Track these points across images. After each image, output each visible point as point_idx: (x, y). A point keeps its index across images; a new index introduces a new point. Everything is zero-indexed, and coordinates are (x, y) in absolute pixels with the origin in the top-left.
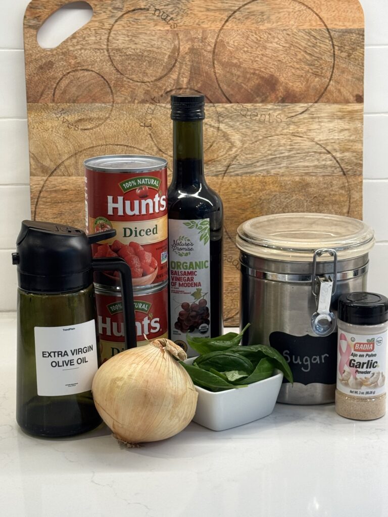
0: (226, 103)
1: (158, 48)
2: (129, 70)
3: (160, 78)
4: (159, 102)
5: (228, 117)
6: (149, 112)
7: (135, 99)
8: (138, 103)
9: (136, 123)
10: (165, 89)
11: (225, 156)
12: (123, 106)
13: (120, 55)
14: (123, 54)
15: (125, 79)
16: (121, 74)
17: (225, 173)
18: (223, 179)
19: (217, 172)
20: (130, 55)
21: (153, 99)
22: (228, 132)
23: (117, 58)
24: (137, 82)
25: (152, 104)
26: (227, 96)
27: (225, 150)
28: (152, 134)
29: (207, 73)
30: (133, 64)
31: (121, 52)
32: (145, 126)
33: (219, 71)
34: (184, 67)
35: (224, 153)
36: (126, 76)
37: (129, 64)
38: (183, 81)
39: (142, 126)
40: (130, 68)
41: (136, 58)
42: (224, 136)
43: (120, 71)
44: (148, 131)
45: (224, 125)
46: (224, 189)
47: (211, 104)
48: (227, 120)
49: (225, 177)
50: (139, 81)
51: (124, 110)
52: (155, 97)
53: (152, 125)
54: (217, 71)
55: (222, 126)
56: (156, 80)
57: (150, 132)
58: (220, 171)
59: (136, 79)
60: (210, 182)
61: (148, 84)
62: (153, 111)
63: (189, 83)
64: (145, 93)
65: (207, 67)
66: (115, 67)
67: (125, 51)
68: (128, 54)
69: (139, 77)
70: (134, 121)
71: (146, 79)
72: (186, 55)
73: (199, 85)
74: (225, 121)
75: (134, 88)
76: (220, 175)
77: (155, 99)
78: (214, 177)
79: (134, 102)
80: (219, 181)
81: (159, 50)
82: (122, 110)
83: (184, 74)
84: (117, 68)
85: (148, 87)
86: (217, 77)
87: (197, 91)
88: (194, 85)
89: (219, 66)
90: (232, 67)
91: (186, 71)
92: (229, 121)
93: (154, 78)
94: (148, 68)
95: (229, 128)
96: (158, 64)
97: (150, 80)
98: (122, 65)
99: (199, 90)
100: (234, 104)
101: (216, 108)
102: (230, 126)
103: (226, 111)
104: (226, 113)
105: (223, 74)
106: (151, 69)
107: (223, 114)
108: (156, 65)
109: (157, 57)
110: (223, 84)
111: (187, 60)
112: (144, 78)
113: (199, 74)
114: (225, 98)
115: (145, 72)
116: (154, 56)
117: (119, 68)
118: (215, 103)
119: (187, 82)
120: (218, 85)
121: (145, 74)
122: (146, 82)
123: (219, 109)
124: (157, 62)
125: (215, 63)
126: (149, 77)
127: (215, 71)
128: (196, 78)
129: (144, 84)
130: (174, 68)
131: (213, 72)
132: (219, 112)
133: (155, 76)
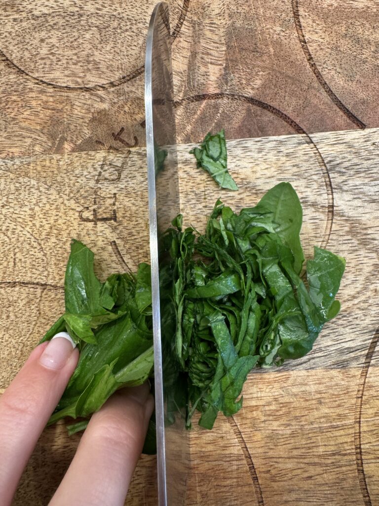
0: (348, 127)
2: (43, 59)
3: (138, 73)
4: (136, 144)
5: (358, 172)
6: (107, 176)
7: (63, 139)
8: (73, 151)
9: (71, 212)
11: (363, 298)
12: (29, 164)
13: (15, 20)
14: (24, 14)
15: (30, 85)
16: (21, 72)
17: (369, 356)
18: (364, 374)
19: (341, 352)
20: (45, 15)
21: (117, 137)
22: (364, 219)
23: (8, 28)
24: (68, 88)
25: (117, 150)
26: (349, 107)
27: (361, 279)
28: (118, 242)
29: (278, 44)
30: (54, 41)
31: (18, 11)
32: (96, 220)
33: (315, 37)
34: (208, 34)
35: (359, 286)
36: (36, 75)
37: (42, 41)
38: (206, 74)
39: (88, 220)
40: (44, 51)
41: (61, 22)
42: (352, 232)
43: (15, 62)
44: (108, 232)
45: (346, 196)
46: (371, 411)
47: (300, 137)
48: (358, 182)
49: (370, 369)
50: (72, 86)
51: (31, 174)
52: (122, 129)
53: (119, 215)
54: (307, 36)
55: (342, 201)
56: (124, 80)
57: (112, 237)
58: (350, 350)
59: (64, 82)
60: (322, 388)
61: (101, 93)
62: (120, 170)
63: (224, 78)
64: (93, 120)
65: (278, 29)
66: (2, 54)
67: (30, 7)
68: (36, 13)
69: (74, 74)
70: (62, 207)
71: (93, 80)
73: (258, 83)
74: (351, 183)
75: (60, 106)
76: (354, 364)
77: (124, 136)
78: (334, 373)
79: (59, 150)
80: (355, 385)
82: (26, 175)
83: (208, 54)
84: (8, 56)
85: (102, 100)
86: (310, 55)
87: (251, 100)
88: (241, 84)
89: (314, 21)
90: (354, 20)
91: (213, 44)
92: (364, 184)
93: (118, 75)
94: (99, 46)
95: (366, 204)
96: (128, 33)
97: (105, 82)
98: (20, 46)
99: (257, 98)
100: (375, 129)
101: (318, 147)
102: (367, 199)
103: (350, 152)
104: (349, 160)
105: (329, 44)
106: (108, 49)
107: (342, 163)
108: (123, 35)
109: (124, 15)
110: (333, 72)
111: (214, 13)
112: (89, 77)
113: (255, 51)
114: (341, 113)
115: (91, 59)
116: (115, 13)
117: (14, 56)
118: (312, 133)
119: (218, 75)
120: (316, 79)
121: (90, 66)
122: (94, 88)
123: (326, 148)
124: (124, 28)
125: (300, 13)
126: (103, 72)
127: (303, 36)
128: (246, 64)
129: (87, 95)
130: (177, 39)
131: (298, 41)
132: (329, 159)
133: (122, 69)
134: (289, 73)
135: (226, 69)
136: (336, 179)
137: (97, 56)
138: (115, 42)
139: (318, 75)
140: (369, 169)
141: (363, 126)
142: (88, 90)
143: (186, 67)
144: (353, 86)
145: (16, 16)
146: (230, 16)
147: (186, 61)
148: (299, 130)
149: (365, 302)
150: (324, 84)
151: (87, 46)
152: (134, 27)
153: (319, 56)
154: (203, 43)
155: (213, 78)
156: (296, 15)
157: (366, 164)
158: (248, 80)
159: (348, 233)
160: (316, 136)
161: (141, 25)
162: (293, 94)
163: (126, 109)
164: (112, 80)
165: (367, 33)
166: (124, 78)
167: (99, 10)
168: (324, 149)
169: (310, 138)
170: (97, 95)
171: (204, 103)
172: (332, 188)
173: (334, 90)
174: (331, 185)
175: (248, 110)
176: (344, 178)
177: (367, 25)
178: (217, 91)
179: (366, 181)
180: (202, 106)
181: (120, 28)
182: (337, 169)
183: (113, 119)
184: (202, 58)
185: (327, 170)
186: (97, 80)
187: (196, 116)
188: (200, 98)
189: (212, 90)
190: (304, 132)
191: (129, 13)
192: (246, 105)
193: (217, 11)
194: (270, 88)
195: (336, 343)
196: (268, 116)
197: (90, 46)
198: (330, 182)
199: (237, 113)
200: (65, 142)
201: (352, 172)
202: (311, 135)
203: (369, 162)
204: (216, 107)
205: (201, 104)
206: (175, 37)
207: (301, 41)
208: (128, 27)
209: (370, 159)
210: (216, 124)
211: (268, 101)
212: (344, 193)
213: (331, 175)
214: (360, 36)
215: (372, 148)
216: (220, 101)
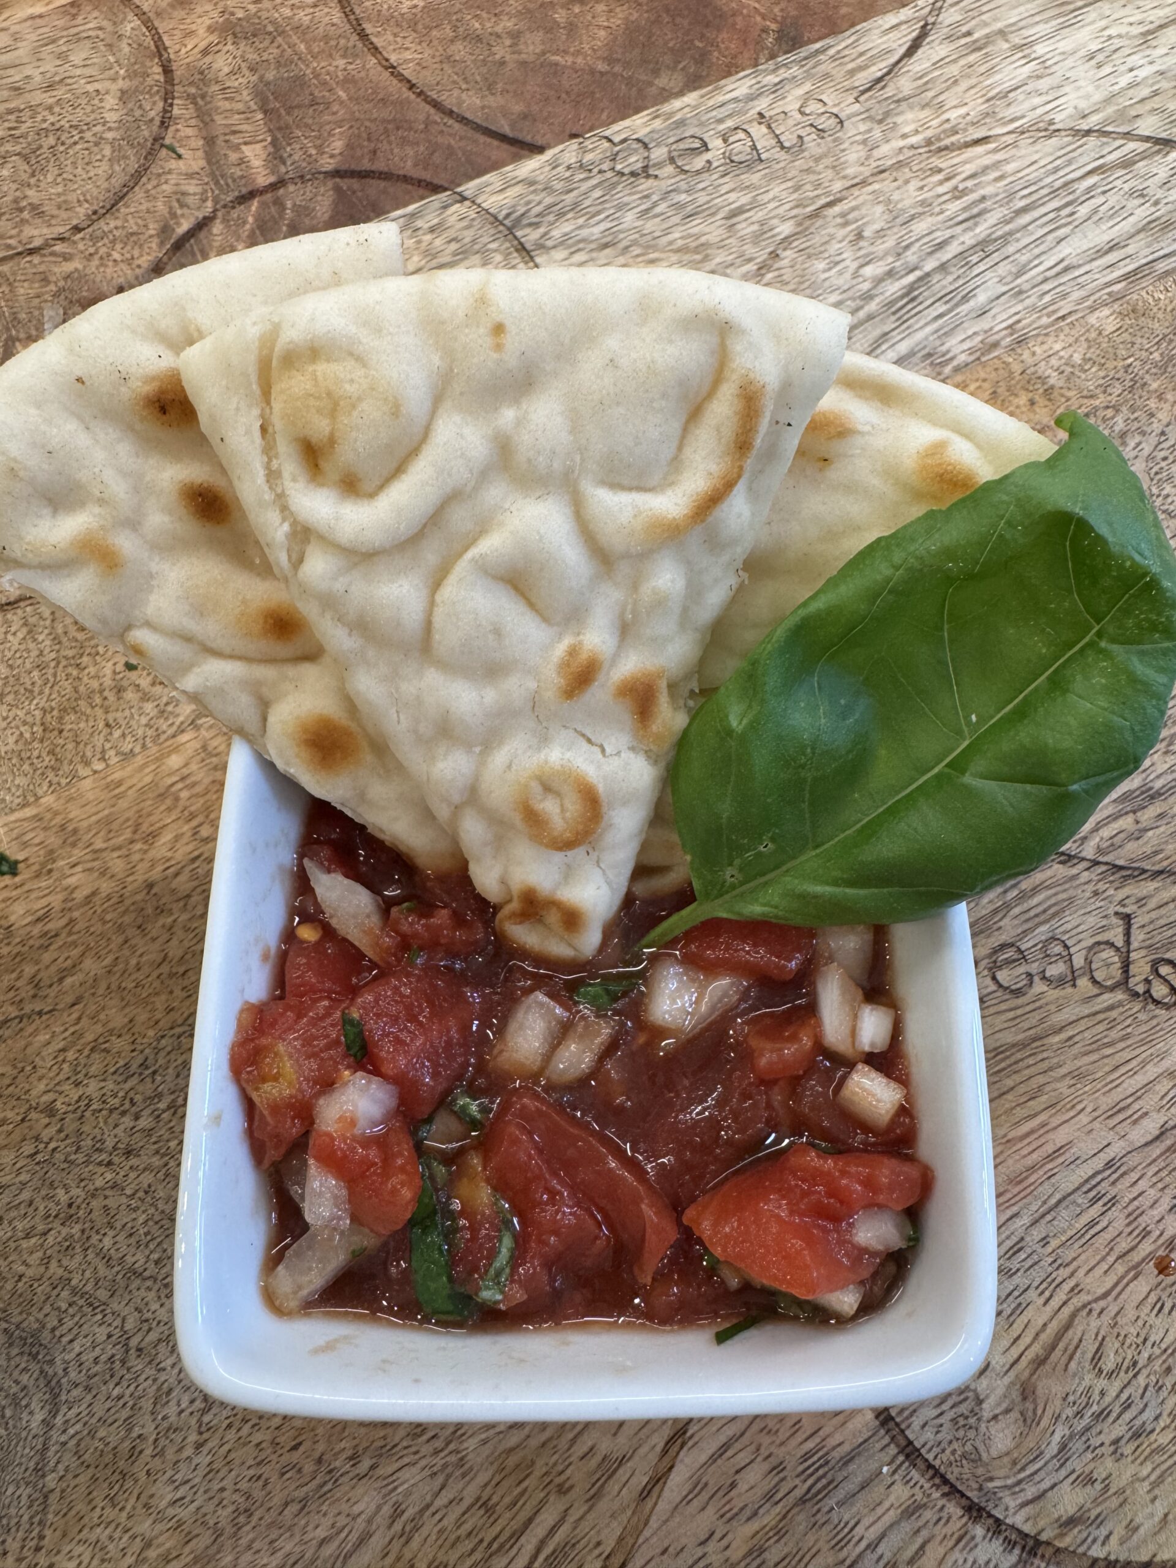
0: (516, 158)
33: (408, 55)
34: (223, 104)
54: (393, 58)
56: (96, 216)
61: (59, 248)
63: (276, 156)
73: (338, 145)
83: (234, 132)
85: (67, 258)
86: (409, 81)
87: (337, 173)
91: (237, 116)
93: (82, 211)
97: (61, 230)
99: (344, 167)
102: (593, 246)
103: (535, 191)
104: (539, 203)
109: (62, 123)
110: (456, 93)
111: (222, 74)
112: (28, 231)
113: (313, 103)
114: (496, 143)
115: (24, 203)
119: (264, 156)
120: (432, 111)
123: (494, 198)
125: (368, 31)
126: (53, 216)
127: (387, 60)
129: (36, 259)
130: (172, 129)
133: (87, 201)
135: (274, 143)
139: (436, 105)
140: (576, 204)
141: (540, 149)
142: (31, 252)
143: (202, 163)
146: (252, 69)
147: (200, 153)
148: (436, 189)
150: (451, 113)
151: (9, 187)
152: (88, 135)
153: (425, 79)
154: (219, 120)
155: (256, 163)
157: (569, 198)
160: (469, 188)
161: (99, 128)
164: (75, 222)
165: (488, 25)
166: (95, 212)
167: (14, 129)
168: (492, 202)
169: (459, 194)
170: (53, 254)
171: (255, 204)
172: (528, 252)
173: (468, 115)
174: (524, 248)
175: (337, 189)
176: (542, 230)
177: (484, 15)
178: (272, 179)
179: (581, 221)
180: (254, 208)
181: (63, 144)
182: (525, 222)
184: (227, 141)
185: (509, 229)
186: (45, 231)
187: (248, 227)
188: (244, 199)
189: (263, 179)
190: (446, 190)
191: (70, 118)
192: (330, 183)
193: (226, 70)
194: (361, 147)
196: (374, 187)
197: (14, 186)
198: (521, 244)
199: (319, 198)
200: (17, 344)
201: (551, 218)
202: (459, 190)
203: (575, 193)
204: (279, 203)
205: (249, 208)
206: (167, 128)
207: (386, 68)
208: (76, 138)
209: (571, 191)
210: (288, 226)
211: (366, 165)
212: (553, 252)
213: (519, 234)
214: (479, 32)
215: (568, 174)
216: (281, 191)
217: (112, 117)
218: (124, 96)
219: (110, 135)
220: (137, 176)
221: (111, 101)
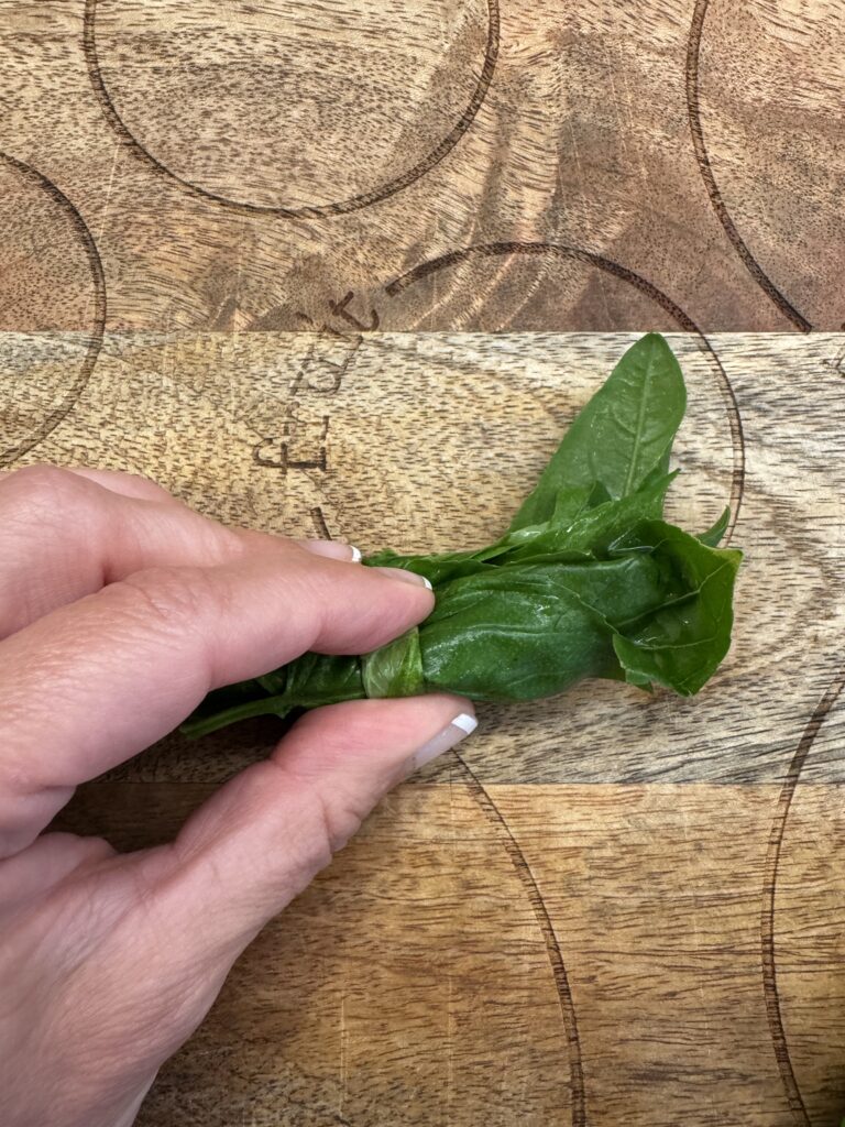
0: (778, 327)
1: (372, 33)
2: (204, 148)
3: (387, 192)
4: (375, 327)
5: (793, 413)
6: (313, 381)
7: (233, 305)
8: (251, 328)
9: (237, 447)
10: (415, 250)
11: (790, 651)
12: (161, 347)
13: (156, 70)
14: (175, 62)
15: (176, 195)
16: (159, 169)
17: (797, 763)
18: (787, 798)
19: (745, 752)
20: (216, 67)
21: (338, 308)
22: (801, 500)
23: (142, 84)
24: (251, 209)
25: (336, 333)
26: (782, 289)
27: (790, 614)
28: (325, 510)
29: (655, 161)
30: (229, 116)
31: (164, 55)
32: (286, 464)
33: (726, 155)
34: (525, 130)
35: (785, 628)
36: (189, 178)
37: (206, 114)
38: (518, 206)
39: (269, 463)
40: (208, 135)
41: (246, 82)
42: (776, 524)
43: (150, 150)
44: (307, 490)
45: (771, 456)
46: (796, 871)
47: (688, 337)
48: (792, 430)
49: (798, 789)
50: (258, 204)
51: (164, 367)
52: (350, 295)
53: (332, 459)
54: (712, 152)
55: (761, 466)
56: (360, 202)
57: (315, 499)
58: (761, 750)
59: (242, 195)
60: (704, 819)
61: (313, 222)
62: (339, 373)
63: (551, 216)
64: (295, 272)
65: (658, 133)
66: (124, 132)
67: (187, 49)
68: (200, 61)
69: (264, 184)
70: (220, 435)
71: (299, 196)
72: (532, 70)
73: (615, 229)
74: (779, 431)
75: (231, 242)
76: (768, 777)
77: (351, 308)
78: (729, 792)
79: (223, 324)
80: (766, 817)
81: (380, 44)
82: (154, 367)
83: (524, 168)
84: (137, 137)
85: (315, 237)
86: (715, 187)
87: (599, 261)
88: (584, 229)
89: (725, 126)
90: (799, 131)
91: (534, 151)
92: (803, 436)
93: (349, 191)
94: (317, 135)
95: (805, 473)
96: (373, 115)
97: (322, 203)
98: (163, 120)
99: (611, 258)
100: (828, 335)
101: (720, 359)
102: (807, 463)
103: (780, 373)
104: (778, 389)
105: (751, 170)
106: (333, 140)
107: (764, 392)
108: (364, 118)
109: (368, 81)
110: (756, 223)
111: (539, 93)
112: (292, 191)
113: (612, 170)
114: (767, 300)
115: (299, 157)
116: (351, 76)
117: (149, 137)
118: (711, 332)
119: (540, 209)
120: (723, 232)
121: (296, 171)
122: (301, 214)
123: (737, 362)
124: (367, 106)
125: (701, 109)
126: (320, 184)
127: (704, 152)
128: (595, 192)
129: (287, 225)
130: (467, 135)
131: (693, 159)
132: (740, 383)
133: (356, 181)
134: (675, 217)
135: (555, 199)
136: (753, 422)
137: (312, 153)
138: (347, 130)
139: (729, 227)
140: (813, 408)
141: (806, 327)
142: (287, 214)
143: (479, 189)
144: (791, 251)
145: (159, 64)
146: (570, 102)
147: (481, 177)
148: (687, 325)
149: (794, 658)
150: (739, 244)
151: (293, 132)
152: (387, 106)
153: (731, 190)
154: (515, 146)
155: (529, 213)
156: (694, 112)
157: (809, 397)
158: (597, 224)
159: (769, 525)
160: (718, 339)
161: (399, 103)
162: (679, 256)
163: (360, 257)
164: (337, 200)
165: (822, 156)
166: (360, 198)
167: (322, 66)
168: (734, 366)
169: (706, 341)
170: (304, 227)
171: (510, 259)
172: (742, 439)
173: (756, 256)
174: (740, 433)
175: (593, 279)
176: (767, 421)
177: (824, 142)
178: (536, 239)
179: (808, 429)
180: (506, 265)
181: (360, 105)
182: (754, 403)
183: (334, 275)
184: (512, 175)
185: (735, 403)
186: (307, 197)
187: (493, 283)
188: (504, 248)
189: (527, 236)
190: (696, 330)
191: (377, 78)
192: (590, 269)
193: (546, 90)
194: (636, 241)
195: (736, 734)
196: (631, 294)
197: (298, 133)
198: (740, 426)
199: (572, 282)
200: (237, 310)
201: (782, 412)
202: (708, 336)
203: (815, 395)
204: (533, 269)
205: (505, 260)
206: (464, 131)
207: (699, 160)
208: (374, 105)
209: (815, 390)
210: (531, 299)
211: (631, 265)
212: (766, 451)
213: (743, 414)
214: (808, 160)
215: (821, 369)
216: (541, 257)
217: (417, 95)
218: (439, 76)
219: (408, 116)
220: (415, 175)
221: (423, 77)
